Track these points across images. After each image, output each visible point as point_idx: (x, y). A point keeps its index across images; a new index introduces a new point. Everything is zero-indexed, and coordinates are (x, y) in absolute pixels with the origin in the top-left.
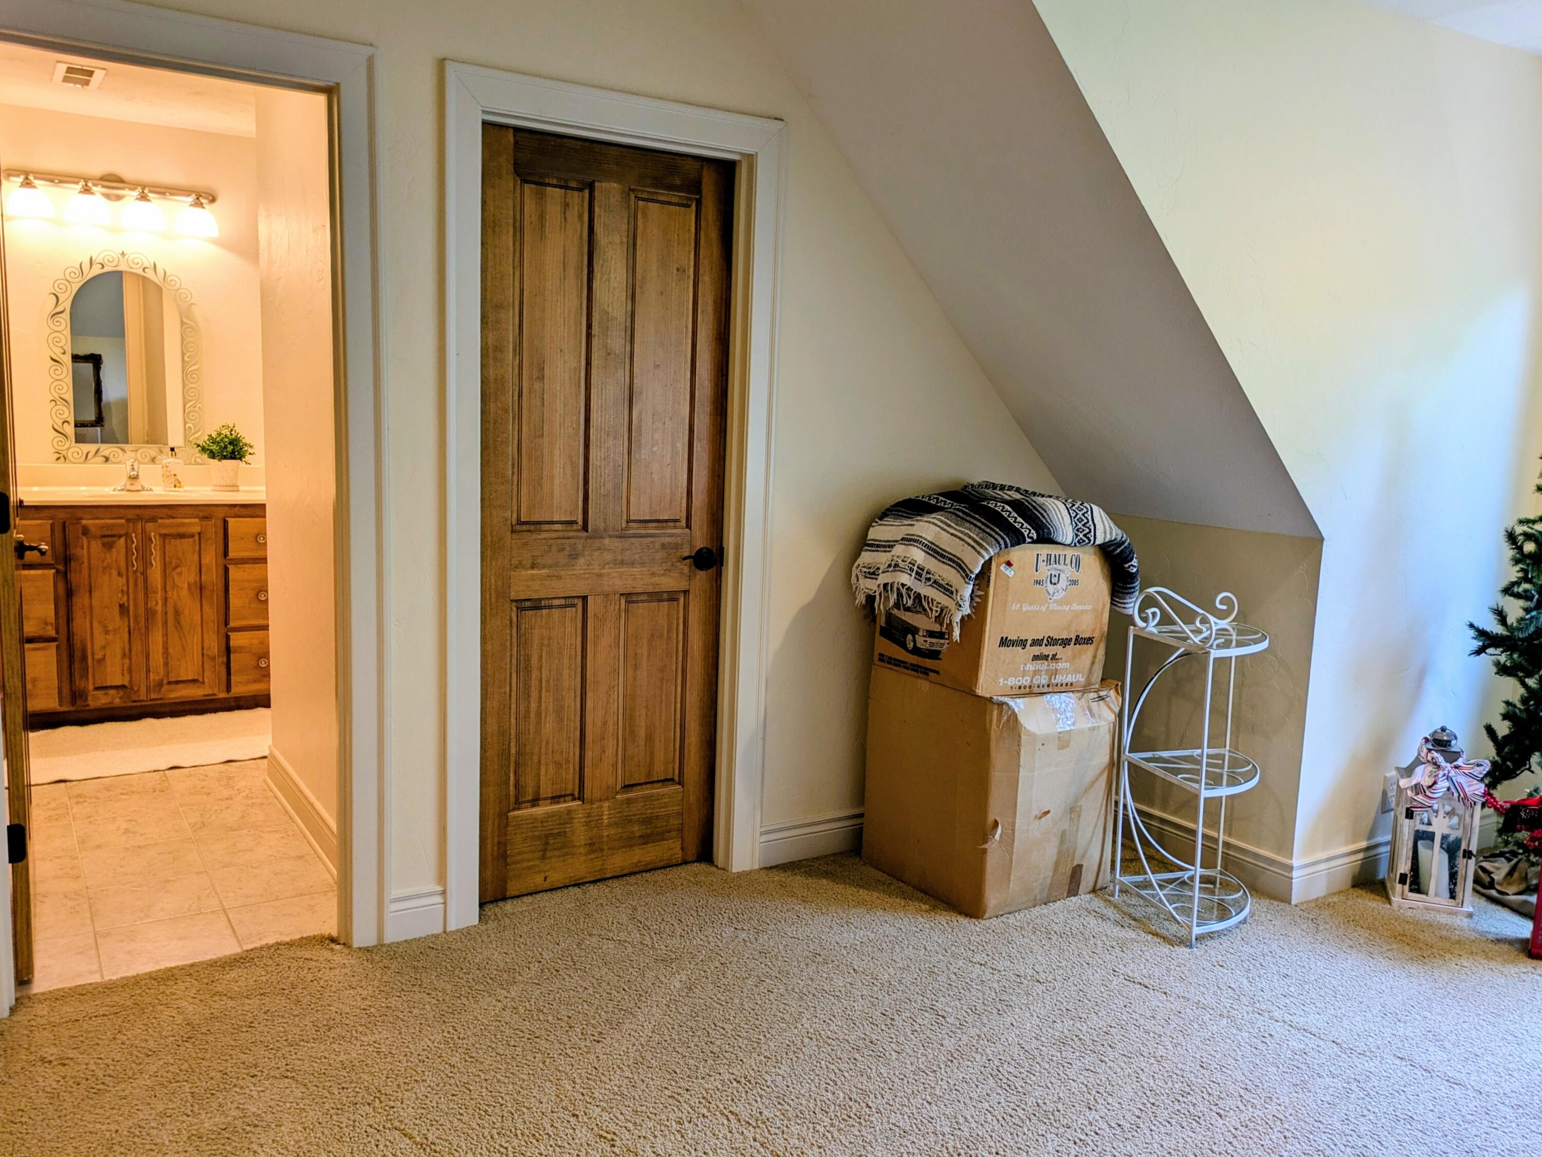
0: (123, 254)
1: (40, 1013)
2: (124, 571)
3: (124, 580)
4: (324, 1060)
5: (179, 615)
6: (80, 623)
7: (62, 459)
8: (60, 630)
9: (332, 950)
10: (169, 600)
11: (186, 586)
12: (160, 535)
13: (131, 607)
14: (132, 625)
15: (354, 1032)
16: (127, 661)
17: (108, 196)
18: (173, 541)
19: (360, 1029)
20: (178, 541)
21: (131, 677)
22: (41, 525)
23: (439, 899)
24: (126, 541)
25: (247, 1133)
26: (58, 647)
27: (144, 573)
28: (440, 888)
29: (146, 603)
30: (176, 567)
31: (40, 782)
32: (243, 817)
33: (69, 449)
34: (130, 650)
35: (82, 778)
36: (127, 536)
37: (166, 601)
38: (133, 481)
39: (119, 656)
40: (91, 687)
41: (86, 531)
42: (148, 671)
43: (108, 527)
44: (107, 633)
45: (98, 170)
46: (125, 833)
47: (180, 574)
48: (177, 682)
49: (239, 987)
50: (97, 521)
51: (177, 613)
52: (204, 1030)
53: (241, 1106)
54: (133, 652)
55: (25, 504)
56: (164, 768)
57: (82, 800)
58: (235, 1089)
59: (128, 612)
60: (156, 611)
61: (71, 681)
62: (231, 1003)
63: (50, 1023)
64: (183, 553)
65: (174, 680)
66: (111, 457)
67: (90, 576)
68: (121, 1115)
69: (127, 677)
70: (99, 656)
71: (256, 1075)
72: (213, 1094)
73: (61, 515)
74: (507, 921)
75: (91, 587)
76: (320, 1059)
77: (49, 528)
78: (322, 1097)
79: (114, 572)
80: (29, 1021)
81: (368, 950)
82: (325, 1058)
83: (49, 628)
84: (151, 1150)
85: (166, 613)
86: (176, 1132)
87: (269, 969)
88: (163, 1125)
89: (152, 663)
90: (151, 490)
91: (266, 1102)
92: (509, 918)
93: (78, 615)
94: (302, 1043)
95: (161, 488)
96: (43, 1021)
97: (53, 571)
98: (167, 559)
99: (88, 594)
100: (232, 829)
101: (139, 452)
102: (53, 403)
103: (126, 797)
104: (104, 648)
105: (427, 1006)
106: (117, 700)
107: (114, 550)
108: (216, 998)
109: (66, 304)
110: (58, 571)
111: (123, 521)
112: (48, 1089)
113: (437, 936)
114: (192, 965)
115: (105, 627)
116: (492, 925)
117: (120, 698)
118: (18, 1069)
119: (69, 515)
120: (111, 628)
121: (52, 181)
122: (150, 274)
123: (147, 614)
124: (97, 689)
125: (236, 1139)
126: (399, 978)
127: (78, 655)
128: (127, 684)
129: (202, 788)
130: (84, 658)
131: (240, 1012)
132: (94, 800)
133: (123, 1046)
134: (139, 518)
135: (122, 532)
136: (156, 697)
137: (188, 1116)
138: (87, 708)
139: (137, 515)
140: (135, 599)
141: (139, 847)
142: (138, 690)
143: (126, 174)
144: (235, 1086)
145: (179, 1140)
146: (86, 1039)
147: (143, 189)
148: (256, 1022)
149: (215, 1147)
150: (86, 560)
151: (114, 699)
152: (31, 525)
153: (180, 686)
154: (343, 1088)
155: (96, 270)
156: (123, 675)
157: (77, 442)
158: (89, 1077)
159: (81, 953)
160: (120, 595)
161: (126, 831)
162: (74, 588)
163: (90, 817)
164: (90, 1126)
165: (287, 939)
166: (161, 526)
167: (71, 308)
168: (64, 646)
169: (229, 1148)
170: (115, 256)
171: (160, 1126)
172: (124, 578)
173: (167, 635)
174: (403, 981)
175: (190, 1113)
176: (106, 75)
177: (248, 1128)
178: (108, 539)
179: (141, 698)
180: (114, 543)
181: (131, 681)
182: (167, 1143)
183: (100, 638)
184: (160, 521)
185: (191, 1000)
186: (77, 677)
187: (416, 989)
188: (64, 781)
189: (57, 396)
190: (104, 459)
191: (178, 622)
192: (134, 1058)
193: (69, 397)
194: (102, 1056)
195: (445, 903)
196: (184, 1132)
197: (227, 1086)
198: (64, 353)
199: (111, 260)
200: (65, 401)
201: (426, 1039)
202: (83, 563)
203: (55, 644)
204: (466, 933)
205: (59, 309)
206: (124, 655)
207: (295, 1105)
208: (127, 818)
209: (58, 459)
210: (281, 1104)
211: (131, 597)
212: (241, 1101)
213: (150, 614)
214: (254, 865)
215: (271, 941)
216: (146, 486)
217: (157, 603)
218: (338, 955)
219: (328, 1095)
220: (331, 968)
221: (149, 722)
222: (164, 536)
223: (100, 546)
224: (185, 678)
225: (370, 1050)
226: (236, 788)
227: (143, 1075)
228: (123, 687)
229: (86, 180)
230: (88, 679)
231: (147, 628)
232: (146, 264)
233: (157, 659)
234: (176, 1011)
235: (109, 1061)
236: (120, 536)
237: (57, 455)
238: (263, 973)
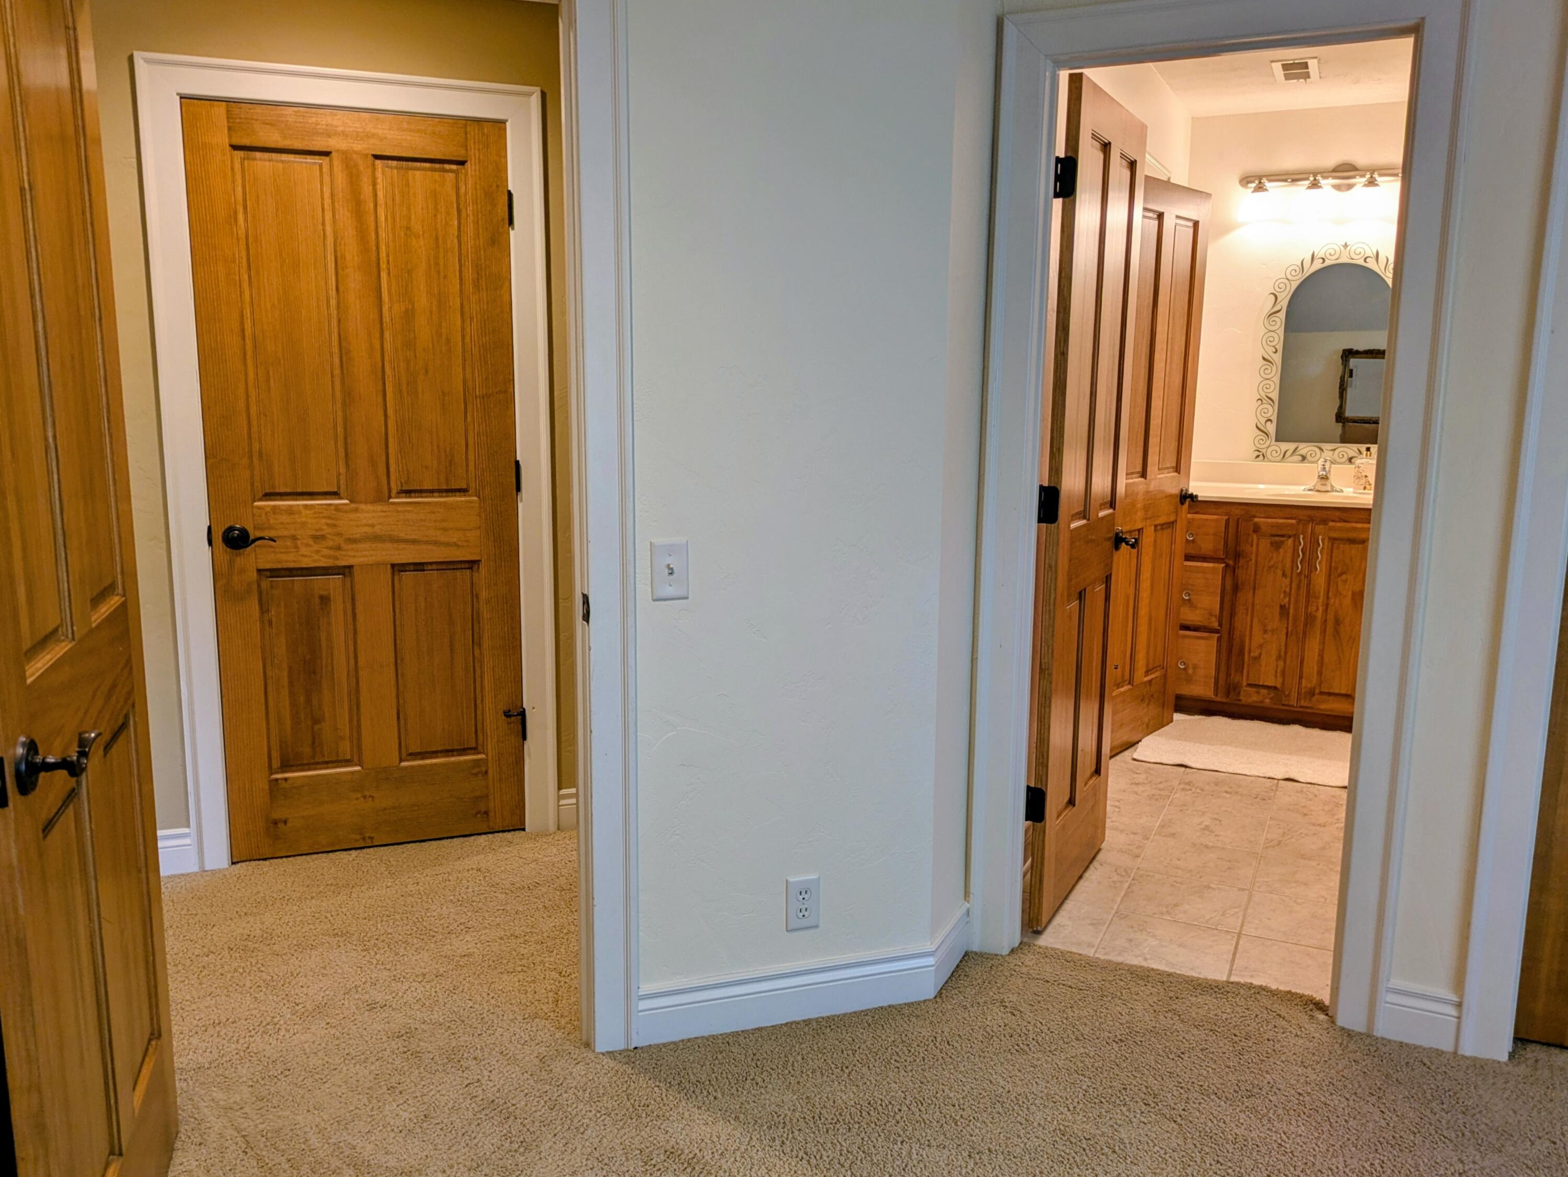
0: (1346, 246)
1: (1027, 963)
2: (1288, 572)
3: (1287, 581)
4: (1221, 1124)
5: (1339, 625)
6: (1242, 620)
7: (1261, 457)
8: (1224, 622)
9: (1312, 1017)
10: (1330, 606)
11: (1350, 594)
12: (1330, 538)
13: (1291, 611)
14: (1290, 629)
15: (1272, 1111)
16: (1281, 663)
17: (1337, 187)
18: (1341, 546)
19: (1280, 1111)
20: (1347, 546)
21: (1284, 681)
22: (1216, 520)
23: (1453, 1011)
24: (1294, 541)
25: (1103, 1154)
26: (1219, 639)
27: (1308, 577)
28: (1455, 998)
29: (1307, 607)
30: (1340, 575)
31: (1165, 762)
32: (1323, 848)
33: (1268, 447)
34: (1286, 653)
35: (1202, 767)
36: (1296, 536)
37: (1327, 608)
38: (1323, 482)
39: (1274, 657)
40: (1245, 683)
41: (1257, 529)
42: (1301, 678)
43: (1278, 526)
44: (1265, 632)
45: (1331, 161)
46: (1204, 829)
47: (1345, 581)
48: (1330, 694)
49: (1197, 1013)
50: (1270, 520)
51: (1337, 622)
52: (1138, 1039)
53: (1116, 1126)
54: (1289, 654)
55: (1199, 499)
56: (1280, 777)
57: (1188, 787)
58: (1122, 1108)
59: (1288, 614)
60: (1315, 617)
61: (1228, 674)
62: (1179, 1026)
63: (1028, 974)
64: (1351, 559)
65: (1326, 690)
66: (1308, 457)
67: (1256, 574)
68: (1021, 1080)
69: (1280, 680)
70: (1255, 654)
71: (1149, 1105)
72: (1102, 1102)
73: (1237, 511)
74: (1547, 1073)
75: (1255, 584)
76: (1219, 1121)
77: (1224, 522)
78: (1192, 1159)
79: (1279, 573)
80: (1015, 965)
81: (1349, 1034)
82: (1224, 1123)
83: (1213, 619)
84: (1021, 1124)
85: (1326, 620)
86: (1049, 1119)
87: (1238, 1009)
88: (1045, 1107)
89: (1305, 670)
90: (1342, 491)
91: (1140, 1134)
92: (1552, 1072)
93: (1240, 610)
94: (1213, 1097)
95: (1351, 490)
96: (1024, 970)
97: (1223, 565)
98: (1333, 564)
99: (1251, 592)
100: (1303, 857)
101: (1337, 451)
102: (1260, 401)
103: (1228, 795)
104: (1261, 646)
105: (1371, 1125)
106: (1267, 701)
107: (1281, 550)
108: (1169, 1015)
109: (1284, 303)
110: (1227, 566)
111: (1294, 521)
112: (988, 1029)
113: (1440, 1053)
114: (1170, 975)
115: (1265, 625)
116: (1522, 1070)
117: (1271, 699)
118: (981, 1001)
119: (1243, 512)
120: (1269, 628)
121: (1285, 181)
122: (1371, 264)
123: (1306, 619)
124: (1249, 685)
125: (1090, 1154)
126: (1360, 1078)
127: (1235, 650)
128: (1279, 686)
129: (1304, 807)
130: (1241, 653)
131: (1181, 1038)
132: (1198, 791)
133: (1065, 1021)
134: (1312, 519)
135: (1291, 533)
136: (1306, 705)
137: (1069, 1110)
138: (1240, 703)
139: (1310, 517)
140: (1297, 601)
141: (1206, 846)
142: (1289, 695)
143: (1360, 159)
144: (1125, 1105)
145: (1046, 1127)
146: (1044, 1001)
147: (1372, 174)
148: (1187, 1055)
149: (1067, 1151)
150: (1253, 557)
151: (1264, 699)
152: (1207, 520)
153: (1331, 698)
154: (1218, 1162)
155: (1318, 265)
156: (1276, 676)
157: (1277, 440)
158: (1023, 1034)
159: (1093, 924)
160: (1282, 596)
161: (1207, 828)
162: (1239, 583)
163: (1184, 805)
164: (995, 1076)
165: (1274, 987)
166: (1331, 529)
167: (1288, 307)
168: (1225, 636)
169: (1077, 1159)
170: (1337, 249)
171: (1041, 1107)
172: (1288, 579)
173: (1324, 643)
174: (1363, 1085)
175: (1071, 1109)
176: (1319, 63)
177: (1106, 1150)
178: (1277, 539)
179: (1291, 703)
180: (1282, 542)
181: (1283, 683)
182: (1035, 1124)
183: (1258, 638)
184: (1331, 524)
185: (1147, 1006)
186: (1233, 672)
187: (1373, 1099)
188: (1186, 767)
189: (1263, 395)
190: (1300, 458)
191: (1337, 631)
192: (1065, 1035)
193: (1275, 395)
194: (1044, 1022)
195: (1459, 1018)
196: (1055, 1123)
197: (1118, 1102)
198: (1276, 352)
199: (1333, 253)
200: (1270, 399)
201: (1341, 1159)
202: (1251, 560)
203: (1217, 635)
204: (1480, 1066)
205: (1277, 308)
206: (1279, 657)
207: (1162, 1152)
208: (1216, 816)
209: (1258, 456)
210: (1151, 1144)
211: (1292, 600)
212: (1119, 1122)
213: (1310, 619)
214: (1299, 901)
215: (1257, 982)
216: (1338, 487)
217: (1318, 609)
218: (1315, 1026)
219: (1198, 1160)
220: (1296, 1035)
221: (1296, 729)
222: (1333, 540)
223: (1269, 545)
224: (1337, 691)
225: (1274, 1138)
226: (1336, 817)
227: (1062, 1054)
228: (1275, 688)
229: (1315, 174)
230: (1242, 672)
231: (1304, 633)
232: (1369, 253)
233: (1311, 666)
234: (1127, 1011)
235: (1045, 1029)
236: (1289, 537)
237: (1257, 453)
238: (1228, 1011)
